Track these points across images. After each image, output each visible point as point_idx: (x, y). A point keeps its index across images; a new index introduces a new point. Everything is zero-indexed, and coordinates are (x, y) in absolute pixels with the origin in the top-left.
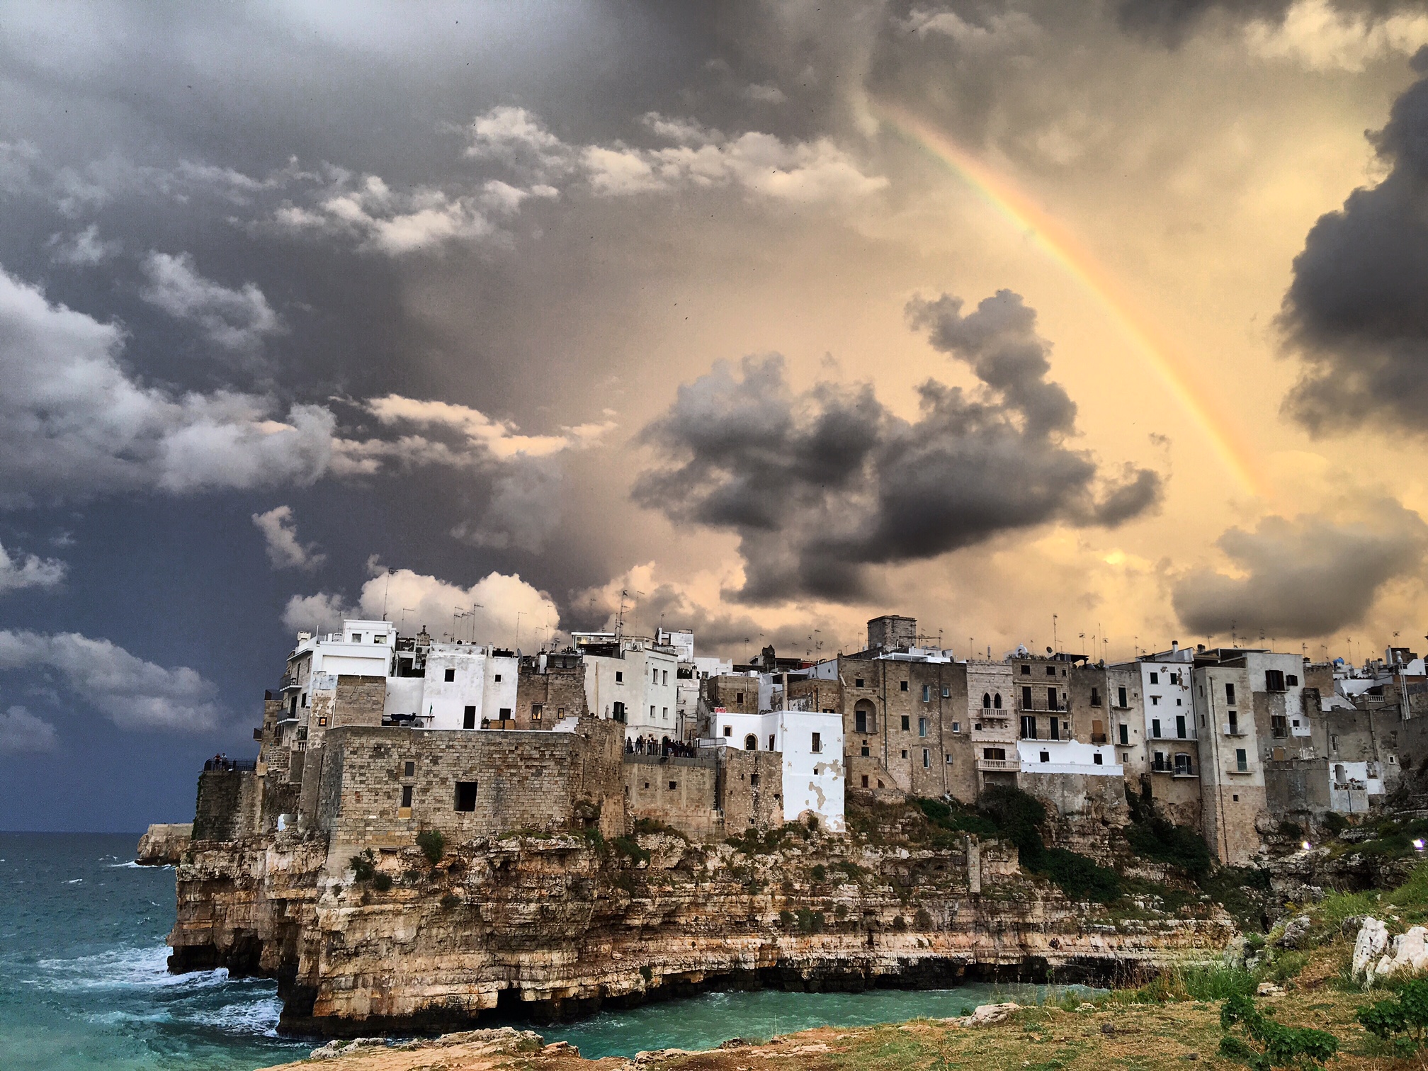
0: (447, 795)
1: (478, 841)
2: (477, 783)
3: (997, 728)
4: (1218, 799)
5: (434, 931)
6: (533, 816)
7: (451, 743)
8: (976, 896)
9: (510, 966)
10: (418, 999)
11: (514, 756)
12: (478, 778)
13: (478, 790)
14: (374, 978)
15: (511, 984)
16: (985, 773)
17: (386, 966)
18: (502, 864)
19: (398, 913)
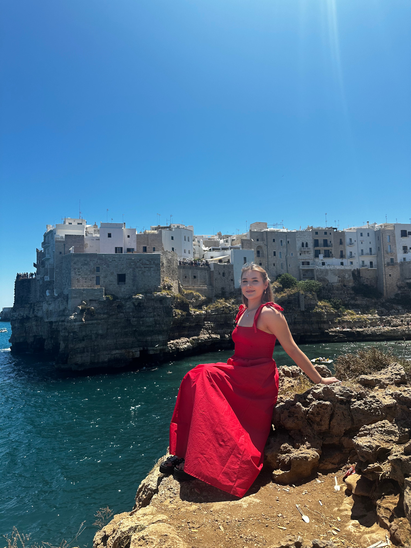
0: (114, 279)
1: (128, 296)
2: (125, 274)
3: (307, 255)
4: (384, 276)
5: (114, 330)
6: (148, 286)
7: (114, 259)
8: (303, 312)
9: (143, 342)
10: (109, 355)
11: (139, 263)
12: (126, 272)
13: (126, 277)
14: (91, 349)
15: (144, 348)
16: (303, 270)
17: (95, 344)
18: (138, 304)
19: (99, 324)
